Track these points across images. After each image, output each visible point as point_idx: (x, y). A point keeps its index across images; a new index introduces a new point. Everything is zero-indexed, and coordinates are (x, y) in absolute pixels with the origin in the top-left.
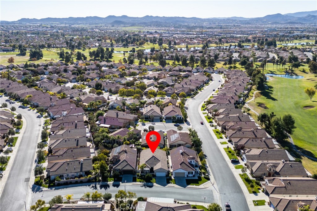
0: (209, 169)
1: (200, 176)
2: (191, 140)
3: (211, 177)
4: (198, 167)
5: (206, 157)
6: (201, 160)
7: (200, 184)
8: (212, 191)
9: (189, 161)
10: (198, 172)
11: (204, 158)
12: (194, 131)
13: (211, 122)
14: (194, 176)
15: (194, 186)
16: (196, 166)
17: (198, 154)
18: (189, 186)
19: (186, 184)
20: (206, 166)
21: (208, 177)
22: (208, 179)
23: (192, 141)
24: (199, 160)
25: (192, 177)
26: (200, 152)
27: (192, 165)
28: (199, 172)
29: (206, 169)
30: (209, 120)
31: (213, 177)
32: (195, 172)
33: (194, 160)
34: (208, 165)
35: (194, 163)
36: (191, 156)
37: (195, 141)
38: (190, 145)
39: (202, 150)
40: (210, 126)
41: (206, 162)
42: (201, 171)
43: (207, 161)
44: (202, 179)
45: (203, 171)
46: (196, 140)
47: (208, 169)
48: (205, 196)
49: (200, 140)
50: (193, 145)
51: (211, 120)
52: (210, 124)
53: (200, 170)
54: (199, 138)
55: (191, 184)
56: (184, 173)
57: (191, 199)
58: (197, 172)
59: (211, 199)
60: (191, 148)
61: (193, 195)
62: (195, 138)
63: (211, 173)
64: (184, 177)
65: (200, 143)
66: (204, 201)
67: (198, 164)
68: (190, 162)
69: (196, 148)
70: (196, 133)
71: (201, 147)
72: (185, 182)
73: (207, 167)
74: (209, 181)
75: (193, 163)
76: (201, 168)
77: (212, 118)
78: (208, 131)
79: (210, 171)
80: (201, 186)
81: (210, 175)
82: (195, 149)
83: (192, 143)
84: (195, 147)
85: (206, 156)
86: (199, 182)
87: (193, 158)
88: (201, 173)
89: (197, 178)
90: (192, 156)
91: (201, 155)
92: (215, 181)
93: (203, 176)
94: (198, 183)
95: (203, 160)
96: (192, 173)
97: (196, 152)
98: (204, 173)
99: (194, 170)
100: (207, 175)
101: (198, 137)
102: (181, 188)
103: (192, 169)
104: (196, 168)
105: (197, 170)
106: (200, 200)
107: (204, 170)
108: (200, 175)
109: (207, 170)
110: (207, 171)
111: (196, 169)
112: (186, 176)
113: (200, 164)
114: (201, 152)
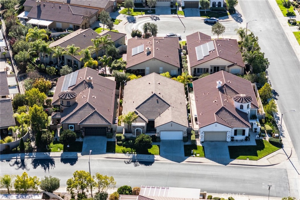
0: (282, 123)
1: (261, 138)
2: (243, 56)
3: (286, 141)
4: (258, 120)
5: (277, 97)
6: (265, 102)
7: (259, 156)
8: (286, 171)
9: (237, 105)
10: (256, 129)
11: (271, 97)
12: (250, 35)
13: (290, 14)
14: (247, 139)
15: (248, 162)
16: (254, 117)
17: (259, 88)
18: (235, 161)
19: (228, 156)
20: (276, 117)
21: (278, 140)
22: (280, 145)
23: (246, 59)
24: (259, 102)
25: (242, 141)
26: (263, 84)
27: (244, 115)
28: (258, 130)
29: (274, 124)
30: (286, 10)
31: (290, 140)
32: (251, 130)
33: (250, 103)
34: (279, 115)
35: (249, 110)
36: (242, 95)
37: (251, 60)
38: (241, 68)
39: (267, 79)
40: (288, 24)
41: (275, 107)
42: (263, 128)
43: (277, 106)
44: (266, 146)
45: (268, 127)
46: (255, 58)
47: (279, 122)
48: (270, 182)
49: (265, 58)
50: (247, 68)
51: (291, 9)
52: (288, 18)
53: (262, 124)
54: (261, 51)
55: (240, 157)
56: (226, 133)
57: (239, 190)
58: (254, 130)
59: (282, 189)
60: (242, 76)
61: (244, 181)
62: (253, 52)
63: (286, 133)
64: (226, 141)
65: (264, 64)
66: (267, 193)
67: (258, 112)
68: (239, 108)
69: (253, 75)
70: (254, 40)
71: (267, 72)
72: (227, 152)
73: (278, 119)
74: (281, 150)
75: (247, 109)
76: (263, 120)
77: (294, 5)
78: (283, 34)
79: (284, 128)
80: (263, 161)
81: (284, 137)
82: (253, 77)
83: (246, 63)
84: (251, 73)
85: (275, 94)
86: (258, 152)
87: (247, 99)
88: (263, 131)
89: (253, 143)
90: (244, 95)
91: (264, 91)
92: (293, 149)
93: (268, 138)
94: (256, 155)
95: (270, 103)
96: (244, 131)
97: (255, 84)
98: (270, 133)
99: (249, 127)
100: (278, 137)
101: (258, 49)
102: (216, 166)
103: (244, 123)
104: (254, 122)
105: (255, 126)
106: (258, 192)
107: (270, 126)
108: (260, 135)
109: (276, 126)
110: (277, 129)
111: (252, 124)
112: (229, 140)
113: (262, 111)
114: (265, 86)
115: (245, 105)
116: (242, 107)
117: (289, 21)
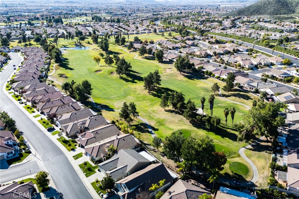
0: (28, 144)
1: (20, 152)
2: (2, 122)
3: (32, 150)
4: (17, 145)
5: (23, 134)
6: (18, 137)
7: (22, 160)
8: (36, 162)
10: (17, 149)
11: (20, 135)
12: (3, 112)
13: (19, 100)
14: (14, 155)
15: (17, 164)
16: (15, 145)
17: (14, 133)
18: (12, 166)
19: (7, 165)
20: (25, 142)
21: (29, 151)
22: (30, 152)
23: (4, 123)
24: (16, 138)
25: (12, 156)
26: (15, 130)
27: (10, 146)
28: (19, 150)
29: (25, 145)
30: (17, 99)
31: (34, 149)
32: (15, 151)
33: (11, 140)
34: (26, 140)
35: (12, 143)
36: (6, 138)
37: (7, 122)
38: (3, 127)
39: (16, 128)
40: (19, 104)
41: (23, 138)
42: (20, 148)
43: (24, 137)
44: (24, 155)
45: (22, 147)
46: (8, 121)
47: (27, 143)
48: (30, 168)
49: (13, 120)
50: (6, 126)
51: (19, 98)
52: (19, 101)
53: (20, 147)
54: (10, 117)
55: (13, 163)
56: (3, 155)
57: (17, 177)
58: (16, 150)
59: (36, 169)
60: (4, 130)
61: (18, 172)
62: (6, 119)
63: (31, 147)
64: (4, 159)
65: (13, 122)
66: (30, 173)
67: (16, 142)
68: (7, 143)
69: (10, 128)
70: (6, 114)
71: (15, 125)
72: (6, 163)
73: (26, 142)
74: (31, 154)
75: (10, 142)
76: (20, 145)
77: (20, 96)
78: (19, 108)
79: (30, 145)
80: (24, 161)
81: (31, 148)
82: (10, 129)
83: (5, 124)
84: (8, 128)
85: (22, 133)
86: (21, 158)
87: (10, 139)
88: (21, 149)
89: (17, 155)
90: (8, 137)
91: (17, 133)
92: (36, 152)
93: (24, 151)
94: (20, 160)
95: (21, 137)
96: (12, 152)
97: (11, 132)
98: (24, 149)
99: (14, 150)
100: (28, 150)
101: (9, 117)
102: (2, 171)
103: (11, 149)
104: (15, 147)
105: (16, 149)
106: (26, 174)
107: (23, 146)
108: (20, 151)
109: (26, 145)
110: (27, 146)
111: (15, 148)
112: (6, 158)
113: (18, 141)
114: (16, 131)
115: (9, 141)
116: (8, 143)
117: (20, 103)
